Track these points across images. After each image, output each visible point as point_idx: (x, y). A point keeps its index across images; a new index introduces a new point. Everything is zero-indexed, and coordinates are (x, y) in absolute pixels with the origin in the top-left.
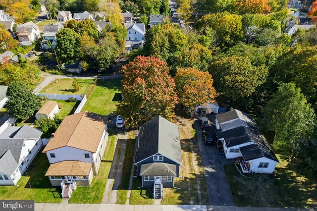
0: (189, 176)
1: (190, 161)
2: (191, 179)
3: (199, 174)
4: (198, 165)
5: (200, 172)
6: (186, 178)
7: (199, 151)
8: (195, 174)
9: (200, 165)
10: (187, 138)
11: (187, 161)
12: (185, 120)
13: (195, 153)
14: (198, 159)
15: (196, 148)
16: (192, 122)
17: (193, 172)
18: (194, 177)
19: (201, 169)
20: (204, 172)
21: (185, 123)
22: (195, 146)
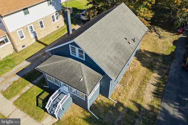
0: (127, 103)
1: (143, 82)
2: (129, 111)
3: (148, 108)
4: (153, 93)
5: (152, 107)
6: (120, 104)
7: (167, 74)
8: (139, 106)
9: (157, 94)
10: (157, 52)
11: (137, 80)
12: (166, 33)
13: (159, 74)
14: (158, 85)
15: (164, 68)
16: (176, 37)
17: (139, 102)
18: (135, 109)
19: (156, 103)
20: (158, 109)
21: (166, 36)
22: (163, 66)
